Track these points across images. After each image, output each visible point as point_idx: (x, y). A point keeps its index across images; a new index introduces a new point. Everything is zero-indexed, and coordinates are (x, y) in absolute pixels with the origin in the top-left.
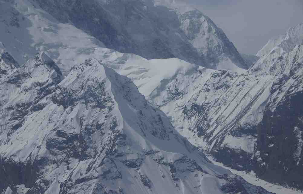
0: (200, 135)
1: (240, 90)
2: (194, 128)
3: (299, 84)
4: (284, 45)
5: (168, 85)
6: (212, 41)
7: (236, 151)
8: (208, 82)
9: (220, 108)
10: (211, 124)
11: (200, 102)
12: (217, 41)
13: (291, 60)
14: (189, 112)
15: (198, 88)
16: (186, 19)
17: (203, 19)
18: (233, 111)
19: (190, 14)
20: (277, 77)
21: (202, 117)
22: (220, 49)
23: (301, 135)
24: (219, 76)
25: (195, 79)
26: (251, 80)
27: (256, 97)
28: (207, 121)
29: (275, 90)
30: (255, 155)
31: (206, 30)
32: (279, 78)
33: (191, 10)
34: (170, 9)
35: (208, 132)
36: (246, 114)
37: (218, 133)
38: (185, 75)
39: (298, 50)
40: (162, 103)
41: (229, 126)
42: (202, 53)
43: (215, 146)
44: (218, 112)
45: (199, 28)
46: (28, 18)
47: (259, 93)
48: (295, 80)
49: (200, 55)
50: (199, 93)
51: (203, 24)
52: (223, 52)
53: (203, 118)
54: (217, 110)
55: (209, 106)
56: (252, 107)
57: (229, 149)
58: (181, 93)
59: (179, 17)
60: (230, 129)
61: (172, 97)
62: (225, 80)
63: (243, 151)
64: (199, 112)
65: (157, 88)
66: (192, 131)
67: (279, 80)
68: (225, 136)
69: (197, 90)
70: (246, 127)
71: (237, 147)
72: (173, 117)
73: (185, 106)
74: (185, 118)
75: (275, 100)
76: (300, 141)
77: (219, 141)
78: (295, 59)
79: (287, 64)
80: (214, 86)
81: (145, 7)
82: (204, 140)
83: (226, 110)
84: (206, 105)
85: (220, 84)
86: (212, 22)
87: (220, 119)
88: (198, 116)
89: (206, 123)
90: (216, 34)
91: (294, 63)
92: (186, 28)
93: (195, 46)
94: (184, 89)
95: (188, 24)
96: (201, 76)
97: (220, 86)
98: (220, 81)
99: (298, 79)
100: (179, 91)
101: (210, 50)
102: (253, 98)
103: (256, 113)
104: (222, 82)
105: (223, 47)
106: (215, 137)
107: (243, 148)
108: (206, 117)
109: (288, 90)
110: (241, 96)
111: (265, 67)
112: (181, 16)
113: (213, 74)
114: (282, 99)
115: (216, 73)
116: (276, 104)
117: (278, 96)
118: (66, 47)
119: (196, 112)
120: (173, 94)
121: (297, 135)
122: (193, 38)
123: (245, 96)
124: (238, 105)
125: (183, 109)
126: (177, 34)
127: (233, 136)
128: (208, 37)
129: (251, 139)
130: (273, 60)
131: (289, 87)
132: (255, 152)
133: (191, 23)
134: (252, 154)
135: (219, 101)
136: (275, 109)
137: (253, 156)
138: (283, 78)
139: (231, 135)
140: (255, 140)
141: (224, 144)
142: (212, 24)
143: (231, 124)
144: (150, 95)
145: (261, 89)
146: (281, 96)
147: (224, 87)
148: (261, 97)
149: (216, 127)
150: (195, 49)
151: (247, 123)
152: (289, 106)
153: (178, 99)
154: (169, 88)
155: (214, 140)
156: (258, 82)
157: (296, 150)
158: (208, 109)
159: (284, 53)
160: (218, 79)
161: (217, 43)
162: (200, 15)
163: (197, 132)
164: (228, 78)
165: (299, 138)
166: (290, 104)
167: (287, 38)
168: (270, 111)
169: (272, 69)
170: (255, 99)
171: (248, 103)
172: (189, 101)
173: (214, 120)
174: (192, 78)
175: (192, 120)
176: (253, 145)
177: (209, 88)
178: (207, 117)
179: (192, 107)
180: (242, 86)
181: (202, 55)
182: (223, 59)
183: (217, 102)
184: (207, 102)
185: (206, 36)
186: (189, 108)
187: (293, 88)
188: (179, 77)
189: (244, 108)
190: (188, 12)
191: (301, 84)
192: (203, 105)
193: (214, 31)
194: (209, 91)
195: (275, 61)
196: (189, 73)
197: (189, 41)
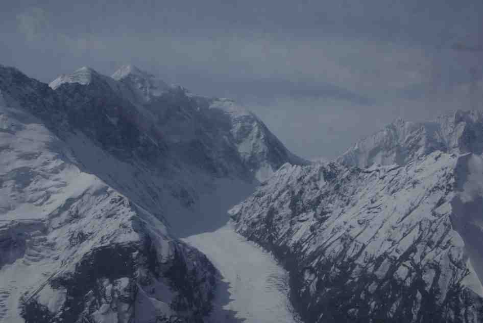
5: (73, 205)
6: (258, 147)
8: (105, 207)
12: (262, 148)
14: (73, 240)
16: (238, 123)
17: (256, 123)
19: (244, 119)
22: (264, 156)
24: (115, 203)
31: (255, 135)
33: (246, 115)
34: (225, 112)
38: (92, 196)
40: (58, 226)
42: (245, 158)
45: (249, 133)
49: (242, 160)
51: (253, 129)
52: (266, 159)
57: (36, 302)
58: (79, 216)
59: (232, 121)
61: (70, 220)
62: (118, 208)
65: (59, 208)
70: (67, 277)
72: (58, 243)
73: (75, 232)
74: (67, 247)
76: (85, 311)
80: (106, 214)
81: (198, 109)
84: (89, 235)
85: (112, 212)
90: (263, 141)
92: (236, 131)
93: (239, 151)
94: (84, 212)
95: (239, 128)
97: (111, 215)
98: (113, 208)
100: (78, 213)
101: (253, 156)
104: (115, 209)
105: (267, 155)
112: (235, 120)
113: (112, 199)
119: (78, 241)
120: (72, 216)
122: (240, 142)
126: (225, 137)
127: (52, 286)
128: (255, 143)
133: (243, 127)
141: (37, 296)
144: (50, 214)
150: (239, 153)
153: (74, 223)
154: (72, 209)
162: (253, 120)
172: (79, 228)
174: (98, 200)
176: (63, 302)
177: (102, 214)
179: (78, 235)
181: (244, 160)
182: (264, 166)
184: (91, 231)
185: (253, 142)
186: (76, 236)
188: (86, 197)
190: (242, 117)
193: (262, 137)
194: (100, 218)
196: (97, 194)
197: (236, 145)
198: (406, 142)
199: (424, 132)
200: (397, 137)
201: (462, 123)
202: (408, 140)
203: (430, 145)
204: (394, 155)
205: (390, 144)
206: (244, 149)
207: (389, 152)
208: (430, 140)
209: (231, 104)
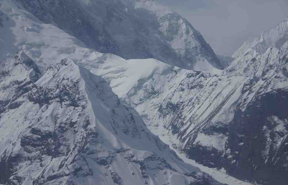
0: (174, 133)
1: (213, 89)
2: (169, 126)
3: (268, 85)
4: (259, 47)
5: (145, 84)
6: (190, 42)
7: (208, 149)
8: (183, 82)
9: (194, 107)
10: (185, 122)
11: (175, 100)
12: (194, 43)
13: (263, 62)
14: (164, 110)
15: (174, 87)
16: (165, 21)
17: (181, 21)
18: (206, 110)
19: (169, 17)
20: (248, 78)
21: (177, 115)
22: (197, 50)
23: (270, 134)
24: (194, 76)
25: (171, 78)
26: (223, 81)
27: (228, 97)
28: (181, 119)
29: (246, 91)
30: (226, 153)
31: (184, 32)
32: (249, 80)
33: (170, 13)
34: (150, 12)
35: (182, 130)
36: (218, 113)
37: (191, 131)
38: (161, 75)
39: (270, 52)
40: (139, 102)
41: (201, 124)
42: (180, 54)
43: (188, 144)
44: (192, 110)
45: (177, 30)
46: (12, 18)
47: (230, 93)
48: (264, 81)
49: (178, 56)
50: (174, 92)
51: (181, 26)
52: (200, 53)
53: (177, 117)
54: (191, 109)
55: (183, 105)
56: (224, 107)
57: (200, 146)
58: (157, 92)
59: (159, 19)
60: (202, 128)
61: (149, 96)
62: (199, 80)
63: (214, 148)
64: (174, 111)
65: (134, 87)
66: (167, 128)
67: (250, 81)
68: (197, 135)
69: (173, 90)
70: (218, 125)
71: (209, 145)
72: (148, 115)
73: (161, 104)
74: (160, 116)
75: (245, 100)
76: (268, 140)
77: (192, 139)
78: (267, 61)
79: (259, 65)
80: (188, 86)
81: (126, 9)
82: (178, 137)
83: (200, 109)
84: (180, 103)
85: (194, 84)
86: (190, 24)
87: (193, 118)
88: (173, 114)
89: (180, 122)
90: (193, 36)
91: (266, 64)
92: (165, 29)
93: (173, 47)
94: (160, 88)
95: (167, 26)
96: (176, 76)
97: (194, 86)
98: (194, 81)
99: (267, 80)
100: (155, 90)
101: (187, 51)
102: (225, 98)
103: (227, 113)
104: (196, 81)
105: (200, 49)
106: (188, 135)
107: (214, 146)
108: (180, 116)
109: (258, 90)
110: (213, 95)
111: (239, 68)
112: (161, 18)
113: (188, 75)
114: (252, 100)
115: (191, 74)
116: (246, 103)
117: (248, 96)
118: (48, 46)
119: (170, 110)
120: (149, 93)
121: (266, 134)
122: (172, 39)
123: (217, 96)
124: (210, 104)
125: (158, 107)
126: (156, 35)
127: (205, 134)
128: (186, 39)
129: (222, 138)
130: (247, 61)
131: (258, 88)
132: (226, 150)
133: (170, 25)
134: (223, 152)
135: (193, 101)
136: (245, 108)
137: (224, 154)
138: (253, 79)
139: (203, 133)
140: (226, 138)
141: (196, 142)
142: (190, 26)
143: (204, 122)
144: (128, 94)
145: (233, 90)
146: (251, 96)
147: (198, 87)
148: (232, 96)
149: (190, 125)
150: (174, 50)
151: (218, 122)
152: (259, 106)
153: (154, 98)
154: (146, 87)
155: (187, 138)
156: (230, 83)
157: (264, 148)
158: (182, 107)
159: (257, 55)
160: (192, 79)
162: (179, 17)
163: (172, 129)
164: (202, 78)
165: (268, 137)
166: (259, 105)
167: (261, 40)
168: (240, 110)
169: (246, 70)
170: (227, 99)
171: (220, 102)
172: (164, 100)
173: (188, 118)
174: (168, 78)
175: (167, 118)
176: (224, 143)
177: (184, 87)
178: (182, 116)
179: (167, 106)
180: (215, 86)
181: (180, 56)
182: (199, 60)
183: (191, 101)
184: (181, 101)
186: (164, 106)
187: (262, 89)
188: (155, 77)
189: (216, 107)
190: (167, 15)
191: (270, 85)
192: (177, 104)
193: (191, 33)
194: (184, 90)
195: (249, 62)
196: (165, 72)
206: (178, 46)
209: (152, 4)
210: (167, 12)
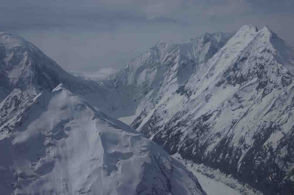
6: (26, 72)
12: (30, 72)
16: (11, 53)
17: (25, 53)
19: (16, 49)
22: (30, 80)
31: (24, 62)
45: (19, 61)
49: (10, 84)
51: (23, 58)
52: (31, 82)
59: (6, 51)
90: (31, 67)
92: (8, 60)
93: (9, 77)
95: (11, 58)
101: (20, 79)
105: (32, 79)
112: (8, 50)
122: (11, 69)
128: (24, 69)
133: (14, 56)
150: (9, 79)
161: (29, 74)
181: (12, 84)
182: (29, 88)
185: (22, 68)
193: (30, 64)
197: (7, 72)
198: (166, 60)
199: (179, 51)
200: (158, 57)
201: (209, 43)
202: (167, 58)
203: (182, 62)
204: (156, 71)
205: (153, 62)
206: (13, 75)
207: (152, 69)
208: (183, 57)
209: (7, 38)
210: (16, 45)
